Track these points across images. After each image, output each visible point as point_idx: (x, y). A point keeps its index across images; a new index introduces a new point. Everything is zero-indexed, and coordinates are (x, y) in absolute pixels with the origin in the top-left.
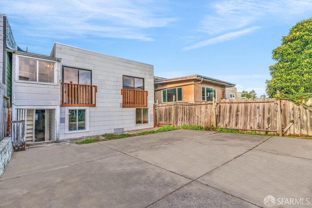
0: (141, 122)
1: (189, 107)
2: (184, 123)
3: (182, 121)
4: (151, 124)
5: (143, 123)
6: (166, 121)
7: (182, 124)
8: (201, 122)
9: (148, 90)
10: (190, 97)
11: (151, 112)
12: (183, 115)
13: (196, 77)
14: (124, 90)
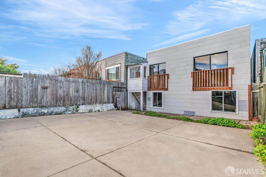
0: (221, 109)
5: (225, 111)
9: (235, 66)
11: (242, 97)
14: (194, 73)
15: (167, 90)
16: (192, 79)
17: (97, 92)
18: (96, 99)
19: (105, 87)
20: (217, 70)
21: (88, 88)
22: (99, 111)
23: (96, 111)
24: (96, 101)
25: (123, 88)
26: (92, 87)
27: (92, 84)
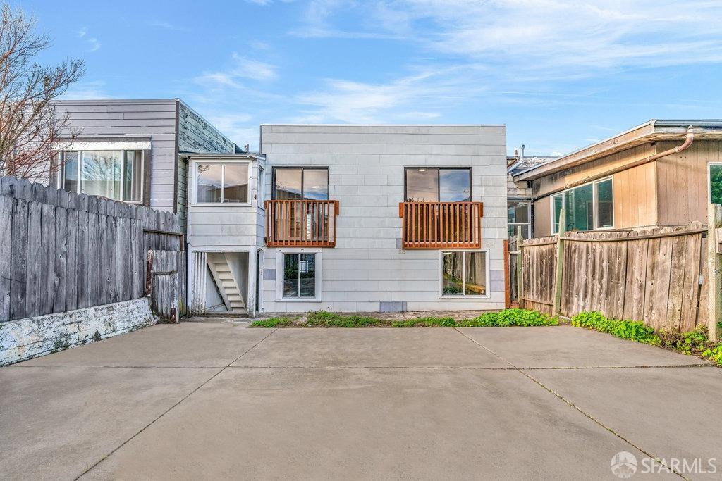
0: (461, 291)
1: (609, 249)
2: (591, 307)
3: (585, 297)
4: (494, 299)
5: (467, 293)
6: (542, 295)
7: (584, 307)
8: (651, 308)
9: (484, 200)
10: (641, 209)
11: (495, 263)
12: (590, 275)
13: (652, 132)
14: (406, 205)
15: (332, 245)
16: (401, 220)
17: (86, 249)
18: (81, 281)
19: (116, 227)
20: (455, 205)
21: (45, 229)
22: (97, 337)
23: (84, 342)
24: (81, 294)
25: (171, 234)
26: (63, 225)
27: (63, 211)
